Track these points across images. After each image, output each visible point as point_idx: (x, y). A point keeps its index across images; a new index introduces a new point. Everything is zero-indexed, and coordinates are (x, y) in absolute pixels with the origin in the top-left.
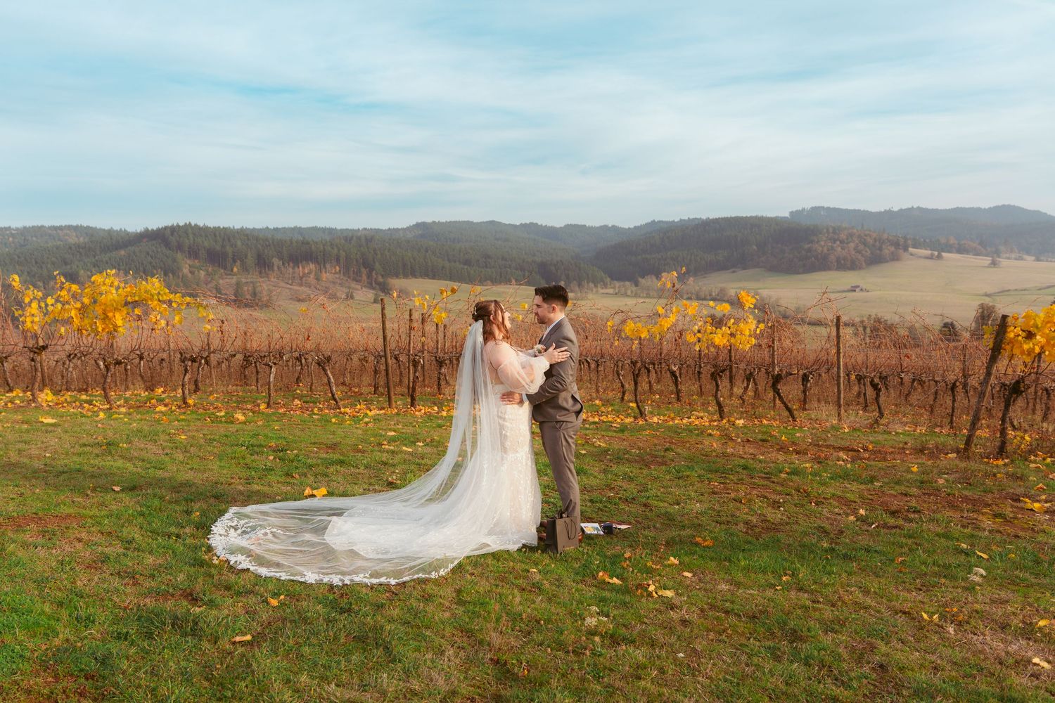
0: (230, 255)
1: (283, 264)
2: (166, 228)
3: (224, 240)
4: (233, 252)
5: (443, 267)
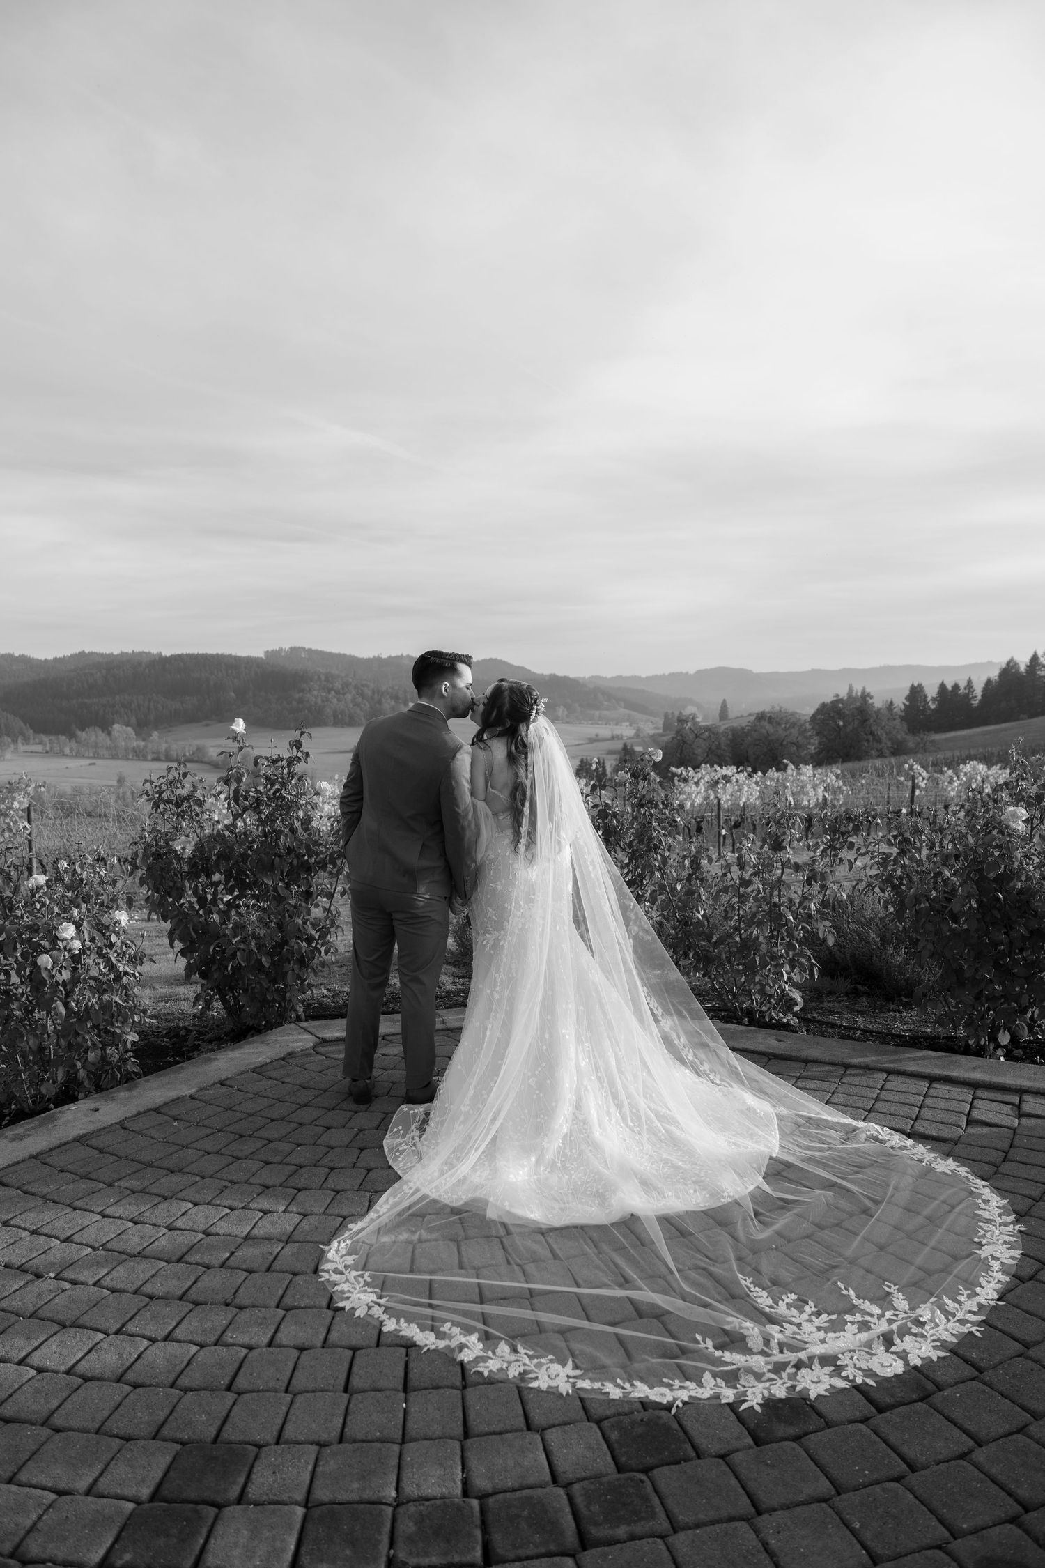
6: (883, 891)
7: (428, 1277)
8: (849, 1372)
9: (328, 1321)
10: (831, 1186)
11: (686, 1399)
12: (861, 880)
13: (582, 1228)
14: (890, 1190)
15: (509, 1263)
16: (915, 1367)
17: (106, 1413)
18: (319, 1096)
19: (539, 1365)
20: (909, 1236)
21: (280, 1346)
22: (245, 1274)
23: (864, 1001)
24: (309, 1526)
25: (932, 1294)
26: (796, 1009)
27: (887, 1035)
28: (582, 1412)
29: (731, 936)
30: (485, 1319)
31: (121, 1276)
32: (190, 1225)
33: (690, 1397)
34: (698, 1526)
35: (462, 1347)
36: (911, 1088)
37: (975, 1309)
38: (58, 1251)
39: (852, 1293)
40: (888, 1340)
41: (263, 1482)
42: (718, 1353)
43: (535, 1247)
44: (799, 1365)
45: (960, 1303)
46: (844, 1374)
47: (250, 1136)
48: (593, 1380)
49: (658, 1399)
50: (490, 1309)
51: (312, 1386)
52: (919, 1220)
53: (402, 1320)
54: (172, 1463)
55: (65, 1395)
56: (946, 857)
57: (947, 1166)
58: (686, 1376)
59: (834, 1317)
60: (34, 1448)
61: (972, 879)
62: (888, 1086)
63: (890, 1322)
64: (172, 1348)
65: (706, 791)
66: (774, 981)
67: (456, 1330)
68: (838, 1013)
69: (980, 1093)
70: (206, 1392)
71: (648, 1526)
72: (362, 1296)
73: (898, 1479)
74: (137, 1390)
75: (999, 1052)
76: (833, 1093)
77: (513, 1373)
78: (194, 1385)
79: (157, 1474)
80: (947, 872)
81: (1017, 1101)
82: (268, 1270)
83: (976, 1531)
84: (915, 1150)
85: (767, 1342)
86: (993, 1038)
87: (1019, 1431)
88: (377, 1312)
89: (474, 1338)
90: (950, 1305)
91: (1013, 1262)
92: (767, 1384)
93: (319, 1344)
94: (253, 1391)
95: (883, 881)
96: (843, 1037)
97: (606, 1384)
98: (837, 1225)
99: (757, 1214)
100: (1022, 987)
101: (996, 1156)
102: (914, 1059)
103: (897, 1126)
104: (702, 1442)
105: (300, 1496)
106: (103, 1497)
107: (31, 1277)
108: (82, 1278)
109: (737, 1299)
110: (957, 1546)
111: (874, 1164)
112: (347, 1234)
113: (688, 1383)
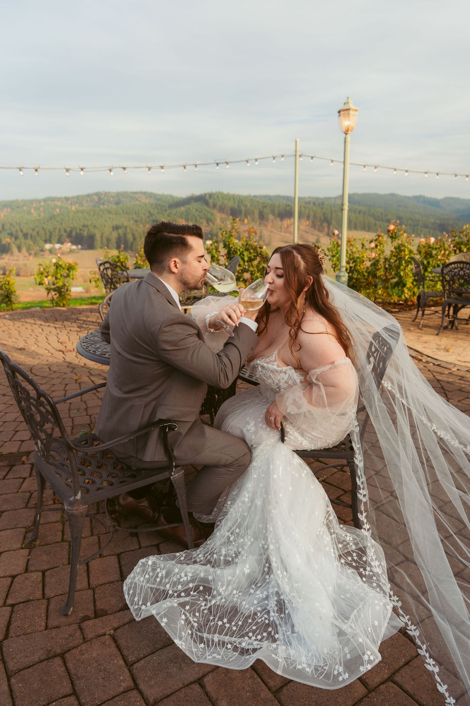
0: (243, 212)
1: (275, 218)
2: (206, 194)
3: (239, 202)
4: (245, 210)
5: (375, 224)
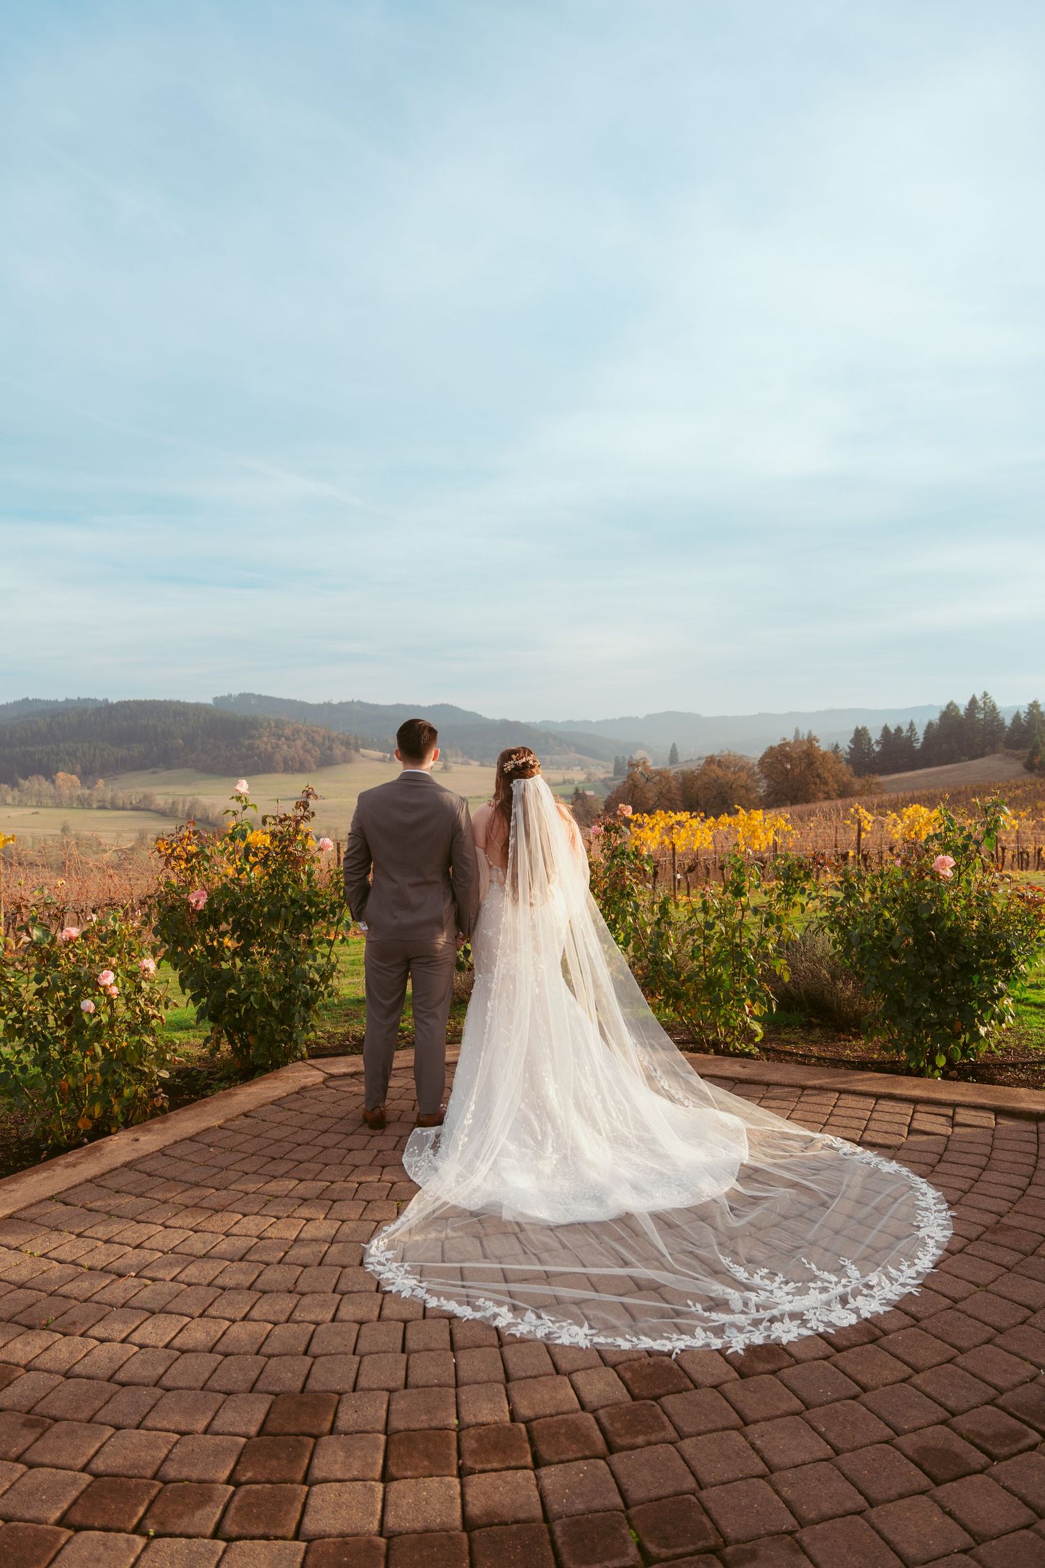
6: (832, 931)
7: (458, 1265)
8: (813, 1324)
9: (379, 1302)
10: (794, 1185)
11: (683, 1347)
12: (812, 922)
13: (585, 1224)
14: (844, 1187)
15: (525, 1253)
16: (866, 1319)
17: (207, 1375)
18: (337, 1123)
19: (561, 1328)
20: (860, 1222)
21: (342, 1321)
22: (301, 1268)
23: (817, 1032)
24: (392, 1447)
25: (879, 1266)
26: (757, 1040)
27: (838, 1061)
28: (600, 1360)
29: (697, 974)
30: (510, 1294)
31: (192, 1272)
32: (244, 1231)
33: (686, 1346)
34: (699, 1434)
35: (495, 1316)
36: (861, 1105)
37: (915, 1275)
38: (133, 1257)
39: (813, 1266)
40: (844, 1300)
41: (347, 1418)
42: (706, 1314)
43: (546, 1240)
44: (772, 1320)
45: (902, 1271)
46: (809, 1325)
47: (281, 1158)
48: (606, 1337)
49: (661, 1349)
50: (514, 1287)
51: (375, 1349)
52: (868, 1209)
53: (442, 1298)
54: (270, 1408)
55: (168, 1364)
56: (887, 900)
57: (891, 1167)
58: (681, 1330)
59: (799, 1285)
60: (153, 1403)
61: (908, 920)
62: (840, 1103)
63: (845, 1286)
64: (250, 1326)
65: (661, 837)
66: (737, 1014)
67: (490, 1304)
68: (794, 1043)
69: (919, 1107)
70: (287, 1357)
71: (661, 1435)
72: (405, 1281)
73: (854, 1398)
74: (229, 1358)
75: (937, 1073)
76: (793, 1111)
77: (540, 1334)
78: (276, 1352)
79: (260, 1417)
80: (887, 914)
81: (950, 1112)
82: (320, 1264)
83: (915, 1430)
84: (864, 1155)
85: (746, 1304)
86: (931, 1061)
87: (949, 1361)
88: (420, 1293)
89: (504, 1309)
90: (894, 1273)
91: (945, 1240)
92: (748, 1335)
93: (375, 1319)
94: (326, 1355)
95: (832, 923)
96: (799, 1063)
97: (618, 1339)
98: (800, 1216)
99: (732, 1209)
100: (955, 1015)
101: (932, 1159)
102: (862, 1080)
103: (849, 1136)
104: (698, 1377)
105: (380, 1426)
106: (219, 1434)
107: (114, 1277)
108: (160, 1275)
109: (717, 1273)
110: (898, 1440)
111: (829, 1167)
112: (383, 1235)
113: (683, 1336)
